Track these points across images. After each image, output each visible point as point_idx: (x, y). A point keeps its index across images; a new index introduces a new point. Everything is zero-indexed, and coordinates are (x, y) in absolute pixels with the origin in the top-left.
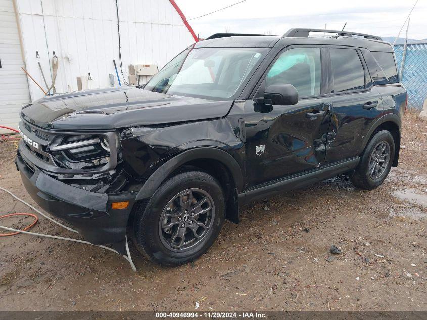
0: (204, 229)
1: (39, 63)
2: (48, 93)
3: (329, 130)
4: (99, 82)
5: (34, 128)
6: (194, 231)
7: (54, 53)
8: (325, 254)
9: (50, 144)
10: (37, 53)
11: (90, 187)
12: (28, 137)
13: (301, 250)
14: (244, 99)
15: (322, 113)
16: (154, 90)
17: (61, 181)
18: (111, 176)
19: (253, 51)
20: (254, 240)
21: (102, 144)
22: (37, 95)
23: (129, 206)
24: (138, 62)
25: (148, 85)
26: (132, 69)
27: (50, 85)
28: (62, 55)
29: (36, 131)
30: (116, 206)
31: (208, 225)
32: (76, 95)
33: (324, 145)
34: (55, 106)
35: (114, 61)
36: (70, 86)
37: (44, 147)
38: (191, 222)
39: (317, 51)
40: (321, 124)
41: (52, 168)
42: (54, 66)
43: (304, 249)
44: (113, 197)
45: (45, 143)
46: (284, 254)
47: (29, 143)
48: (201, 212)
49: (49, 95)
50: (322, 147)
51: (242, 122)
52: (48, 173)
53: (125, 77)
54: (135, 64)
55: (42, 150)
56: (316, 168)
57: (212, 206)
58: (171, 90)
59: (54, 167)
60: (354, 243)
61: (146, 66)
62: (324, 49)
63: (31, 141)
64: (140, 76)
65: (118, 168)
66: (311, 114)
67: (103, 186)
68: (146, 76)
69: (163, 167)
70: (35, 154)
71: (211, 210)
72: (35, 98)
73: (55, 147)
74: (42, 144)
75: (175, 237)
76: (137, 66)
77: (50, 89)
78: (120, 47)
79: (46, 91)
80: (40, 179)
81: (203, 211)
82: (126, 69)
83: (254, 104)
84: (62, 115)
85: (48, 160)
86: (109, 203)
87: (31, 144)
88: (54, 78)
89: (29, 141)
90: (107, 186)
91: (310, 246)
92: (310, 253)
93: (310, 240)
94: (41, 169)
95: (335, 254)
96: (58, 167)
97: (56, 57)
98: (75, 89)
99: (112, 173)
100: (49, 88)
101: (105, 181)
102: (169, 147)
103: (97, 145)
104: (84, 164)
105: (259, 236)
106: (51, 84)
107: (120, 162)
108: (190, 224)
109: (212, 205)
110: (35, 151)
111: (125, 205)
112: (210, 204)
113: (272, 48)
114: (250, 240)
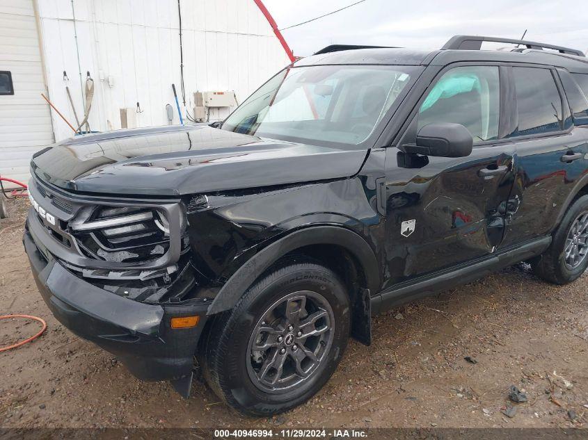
0: (313, 362)
1: (67, 88)
2: (79, 131)
3: (511, 195)
4: (151, 116)
5: (49, 191)
6: (298, 361)
7: (88, 74)
8: (500, 403)
9: (73, 220)
10: (65, 73)
11: (136, 292)
12: (40, 205)
13: (459, 392)
14: (385, 147)
15: (502, 168)
16: (236, 129)
17: (88, 280)
18: (170, 275)
19: (397, 70)
20: (382, 372)
21: (157, 222)
22: (64, 133)
23: (198, 324)
24: (207, 88)
25: (228, 122)
26: (198, 97)
27: (81, 120)
28: (99, 77)
29: (52, 197)
30: (177, 323)
31: (319, 356)
32: (118, 136)
33: (501, 218)
34: (87, 152)
35: (173, 86)
36: (110, 120)
37: (64, 224)
38: (295, 346)
39: (495, 70)
40: (500, 186)
41: (74, 258)
42: (89, 93)
43: (464, 390)
44: (171, 309)
45: (66, 217)
46: (432, 399)
47: (42, 215)
48: (312, 333)
49: (80, 133)
50: (499, 222)
51: (382, 184)
52: (68, 266)
53: (189, 109)
54: (202, 90)
55: (60, 227)
56: (488, 254)
57: (331, 326)
58: (260, 130)
59: (78, 257)
60: (545, 382)
61: (219, 93)
62: (504, 69)
63: (44, 212)
64: (210, 108)
65: (181, 262)
66: (485, 171)
67: (157, 290)
68: (219, 108)
69: (254, 260)
70: (50, 232)
71: (327, 332)
72: (60, 138)
73: (80, 225)
74: (61, 218)
75: (267, 367)
76: (206, 94)
77: (82, 125)
78: (182, 66)
79: (76, 127)
80: (55, 276)
81: (315, 331)
82: (190, 98)
83: (399, 154)
84: (93, 168)
85: (69, 244)
86: (166, 319)
87: (44, 216)
88: (88, 109)
89: (42, 212)
90: (164, 291)
91: (474, 386)
92: (474, 399)
93: (473, 373)
94: (57, 258)
95: (517, 402)
96: (84, 258)
97: (92, 80)
98: (117, 126)
99: (171, 270)
100: (80, 124)
101: (160, 281)
102: (263, 226)
103: (149, 223)
104: (127, 255)
105: (391, 366)
106: (84, 118)
107: (185, 252)
108: (293, 350)
109: (331, 323)
110: (49, 228)
111: (192, 322)
112: (328, 322)
113: (427, 66)
114: (376, 372)
